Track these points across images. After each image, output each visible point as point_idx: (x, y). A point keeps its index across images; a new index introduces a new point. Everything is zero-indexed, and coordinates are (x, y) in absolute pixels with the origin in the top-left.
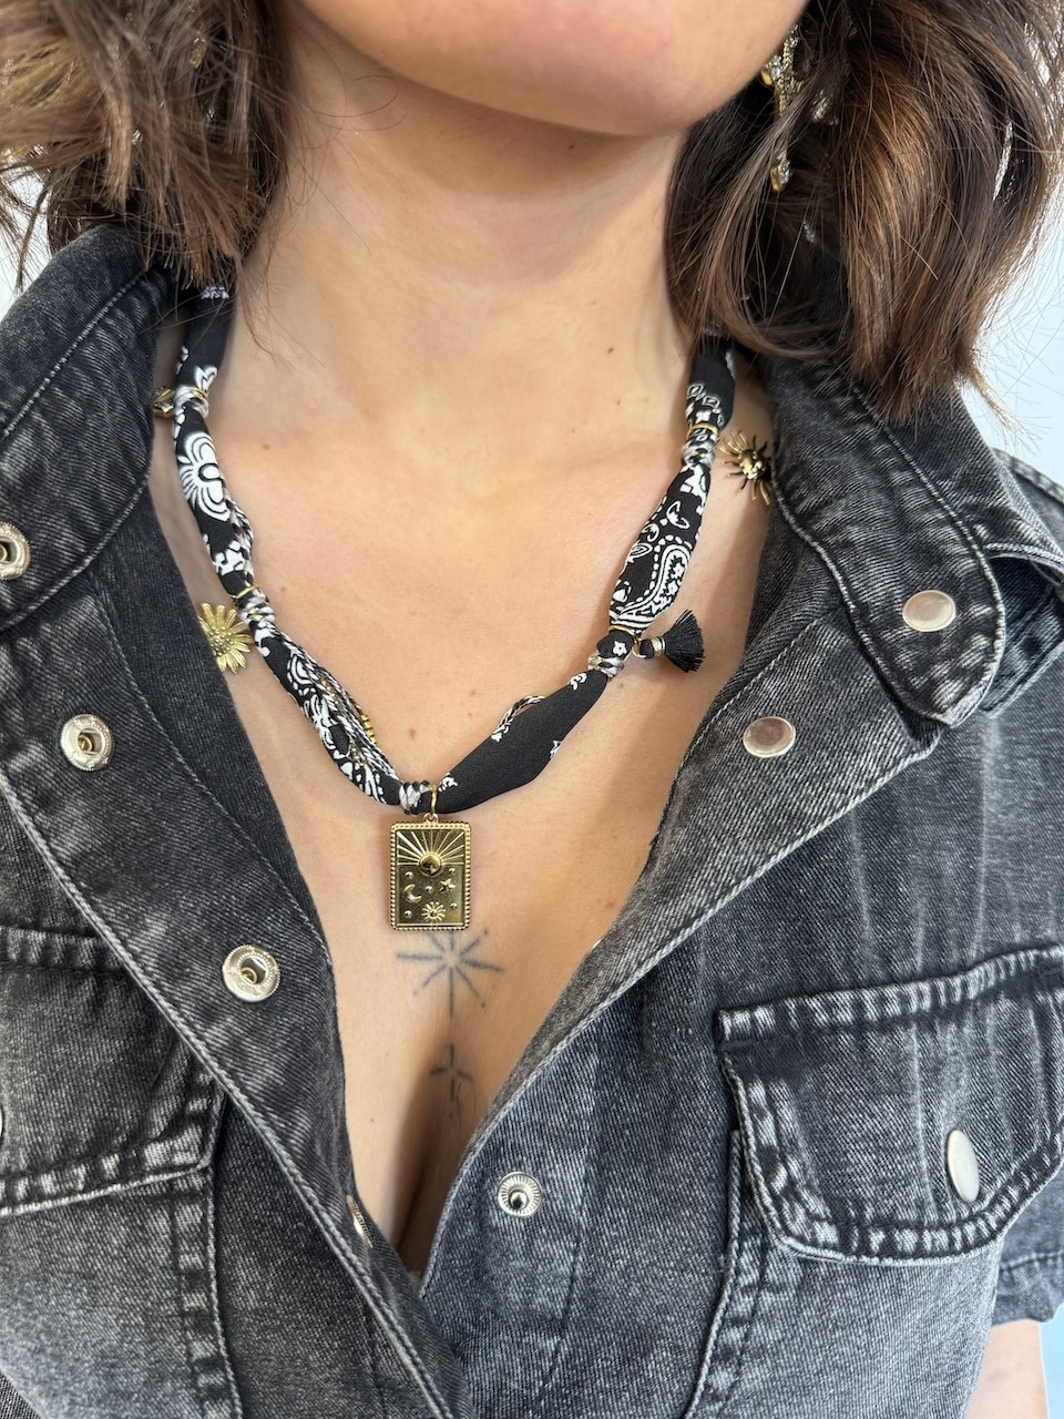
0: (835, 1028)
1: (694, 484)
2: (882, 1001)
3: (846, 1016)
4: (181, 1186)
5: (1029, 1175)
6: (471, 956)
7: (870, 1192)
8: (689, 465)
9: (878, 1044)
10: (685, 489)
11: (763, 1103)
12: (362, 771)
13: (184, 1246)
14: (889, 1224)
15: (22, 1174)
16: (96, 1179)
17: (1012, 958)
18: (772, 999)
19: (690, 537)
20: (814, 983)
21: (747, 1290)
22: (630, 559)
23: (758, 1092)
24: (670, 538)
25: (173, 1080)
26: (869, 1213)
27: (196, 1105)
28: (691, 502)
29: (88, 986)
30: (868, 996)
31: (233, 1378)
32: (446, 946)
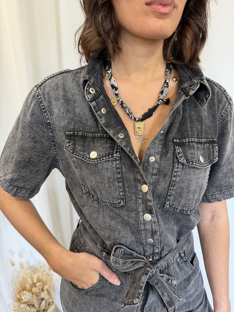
0: (186, 142)
1: (168, 81)
2: (191, 139)
3: (187, 141)
4: (117, 159)
5: (210, 162)
6: (144, 138)
7: (190, 158)
9: (191, 144)
10: (166, 82)
11: (178, 148)
12: (132, 116)
13: (117, 165)
14: (192, 162)
15: (101, 158)
16: (109, 158)
17: (209, 139)
18: (179, 139)
19: (168, 87)
20: (184, 138)
21: (176, 168)
22: (161, 91)
23: (177, 147)
24: (165, 87)
25: (115, 148)
26: (190, 160)
27: (118, 150)
28: (167, 83)
29: (105, 139)
30: (190, 139)
31: (122, 180)
32: (141, 137)
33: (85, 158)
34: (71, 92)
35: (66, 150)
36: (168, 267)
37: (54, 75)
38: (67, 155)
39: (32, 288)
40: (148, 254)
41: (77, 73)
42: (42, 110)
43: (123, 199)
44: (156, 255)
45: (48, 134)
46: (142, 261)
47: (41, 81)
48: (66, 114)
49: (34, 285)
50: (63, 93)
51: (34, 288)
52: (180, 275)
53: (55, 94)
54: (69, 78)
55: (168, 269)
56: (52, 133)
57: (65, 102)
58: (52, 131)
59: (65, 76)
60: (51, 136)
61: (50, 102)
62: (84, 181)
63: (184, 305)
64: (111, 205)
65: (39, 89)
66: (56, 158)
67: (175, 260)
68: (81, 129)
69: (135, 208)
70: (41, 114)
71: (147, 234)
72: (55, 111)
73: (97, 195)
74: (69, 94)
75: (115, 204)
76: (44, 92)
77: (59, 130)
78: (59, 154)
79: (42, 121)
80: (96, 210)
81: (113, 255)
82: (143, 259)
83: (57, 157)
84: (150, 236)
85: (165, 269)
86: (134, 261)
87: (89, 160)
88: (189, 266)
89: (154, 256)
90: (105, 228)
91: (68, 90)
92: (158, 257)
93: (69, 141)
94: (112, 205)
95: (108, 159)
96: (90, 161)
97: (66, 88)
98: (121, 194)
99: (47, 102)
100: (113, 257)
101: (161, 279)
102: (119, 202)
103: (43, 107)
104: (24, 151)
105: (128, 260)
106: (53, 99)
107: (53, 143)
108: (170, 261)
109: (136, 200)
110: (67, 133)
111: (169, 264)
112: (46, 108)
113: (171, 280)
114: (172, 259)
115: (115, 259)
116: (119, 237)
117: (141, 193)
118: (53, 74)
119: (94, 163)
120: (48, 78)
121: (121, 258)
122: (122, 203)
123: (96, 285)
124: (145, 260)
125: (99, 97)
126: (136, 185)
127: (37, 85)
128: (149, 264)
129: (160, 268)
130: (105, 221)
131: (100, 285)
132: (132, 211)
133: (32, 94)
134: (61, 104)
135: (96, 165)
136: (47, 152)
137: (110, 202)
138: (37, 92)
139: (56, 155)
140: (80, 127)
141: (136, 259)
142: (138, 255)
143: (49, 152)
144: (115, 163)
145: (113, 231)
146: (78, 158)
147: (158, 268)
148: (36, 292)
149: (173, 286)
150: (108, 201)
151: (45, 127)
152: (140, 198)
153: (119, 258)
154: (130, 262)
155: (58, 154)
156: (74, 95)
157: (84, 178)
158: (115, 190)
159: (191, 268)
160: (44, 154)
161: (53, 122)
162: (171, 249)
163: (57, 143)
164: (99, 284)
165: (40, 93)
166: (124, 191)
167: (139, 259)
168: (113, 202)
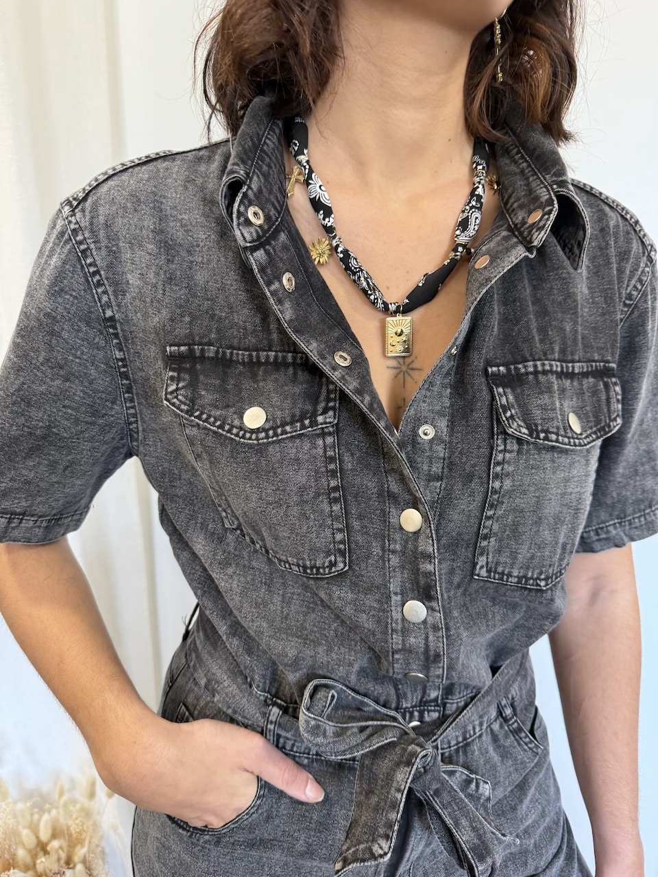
0: (527, 374)
1: (479, 191)
2: (543, 365)
3: (531, 369)
4: (326, 430)
5: (600, 433)
6: (411, 366)
7: (540, 422)
8: (477, 185)
9: (541, 378)
10: (476, 193)
11: (502, 393)
12: (377, 299)
13: (328, 449)
14: (547, 432)
15: (279, 427)
16: (303, 427)
17: (594, 364)
18: (506, 365)
19: (480, 209)
20: (519, 360)
21: (500, 452)
22: (460, 220)
23: (500, 390)
24: (473, 210)
25: (322, 398)
26: (540, 428)
27: (331, 404)
28: (479, 197)
29: (291, 370)
30: (539, 363)
31: (342, 494)
32: (402, 363)
33: (227, 427)
34: (180, 217)
35: (168, 404)
36: (465, 746)
37: (125, 167)
38: (166, 419)
39: (34, 857)
40: (409, 705)
41: (200, 159)
42: (90, 279)
43: (343, 554)
44: (431, 706)
45: (109, 352)
46: (391, 726)
47: (83, 187)
48: (164, 291)
49: (43, 848)
50: (154, 223)
51: (43, 859)
52: (502, 770)
53: (130, 224)
54: (174, 176)
55: (465, 753)
56: (121, 350)
57: (162, 250)
58: (120, 343)
59: (161, 170)
60: (118, 360)
61: (114, 254)
62: (224, 498)
63: (510, 860)
64: (305, 572)
65: (77, 210)
66: (131, 427)
67: (487, 727)
68: (213, 336)
69: (379, 581)
70: (85, 290)
71: (411, 661)
72: (131, 282)
73: (263, 540)
74: (172, 224)
75: (318, 569)
76: (95, 221)
77: (145, 341)
78: (141, 414)
79: (91, 312)
80: (264, 580)
81: (308, 709)
82: (395, 719)
83: (135, 425)
84: (420, 668)
85: (457, 751)
86: (367, 727)
87: (241, 433)
88: (526, 744)
89: (424, 710)
90: (287, 634)
91: (168, 212)
92: (435, 715)
93: (175, 374)
94: (309, 571)
95: (301, 432)
96: (243, 437)
97: (163, 207)
98: (339, 537)
99: (104, 252)
100: (307, 713)
101: (450, 781)
102: (330, 561)
103: (92, 269)
104: (29, 404)
105: (350, 725)
106: (123, 242)
107: (125, 382)
108: (470, 728)
109: (382, 558)
110: (168, 349)
111: (468, 736)
112: (102, 273)
113: (474, 784)
114: (477, 723)
115: (314, 719)
116: (329, 662)
117: (398, 536)
118: (123, 165)
119: (255, 442)
120: (106, 176)
121: (329, 718)
122: (341, 565)
123: (247, 814)
124: (401, 724)
125: (275, 236)
126: (383, 511)
127: (71, 199)
128: (413, 735)
129: (442, 749)
130: (288, 614)
131: (260, 811)
132: (368, 590)
133: (57, 227)
134: (148, 257)
135: (261, 450)
136: (103, 408)
137: (301, 562)
138: (73, 219)
139: (132, 420)
140: (211, 331)
141: (372, 720)
142: (379, 708)
143: (111, 409)
144: (320, 442)
145: (311, 643)
146: (206, 428)
147: (438, 749)
148: (48, 871)
149: (482, 801)
150: (295, 560)
151: (99, 330)
152: (394, 552)
153: (323, 718)
154: (355, 730)
155: (139, 416)
156: (189, 227)
157: (220, 488)
158: (320, 527)
159: (533, 751)
160: (95, 413)
161: (126, 316)
162: (474, 691)
163: (135, 381)
164: (257, 810)
165: (82, 225)
166: (348, 527)
167: (383, 720)
168: (313, 562)
